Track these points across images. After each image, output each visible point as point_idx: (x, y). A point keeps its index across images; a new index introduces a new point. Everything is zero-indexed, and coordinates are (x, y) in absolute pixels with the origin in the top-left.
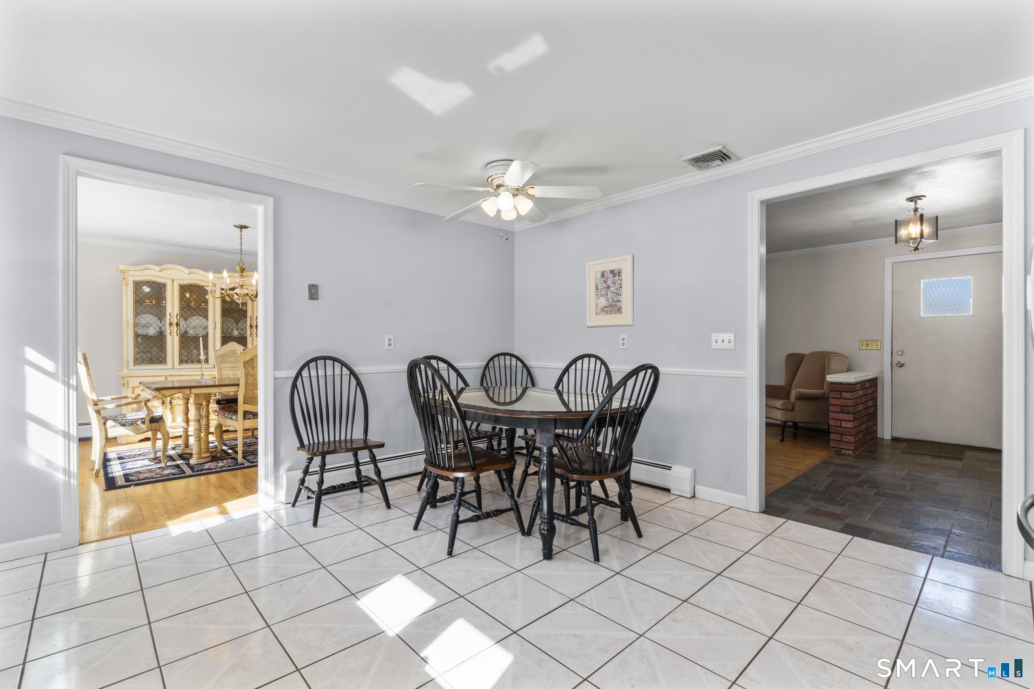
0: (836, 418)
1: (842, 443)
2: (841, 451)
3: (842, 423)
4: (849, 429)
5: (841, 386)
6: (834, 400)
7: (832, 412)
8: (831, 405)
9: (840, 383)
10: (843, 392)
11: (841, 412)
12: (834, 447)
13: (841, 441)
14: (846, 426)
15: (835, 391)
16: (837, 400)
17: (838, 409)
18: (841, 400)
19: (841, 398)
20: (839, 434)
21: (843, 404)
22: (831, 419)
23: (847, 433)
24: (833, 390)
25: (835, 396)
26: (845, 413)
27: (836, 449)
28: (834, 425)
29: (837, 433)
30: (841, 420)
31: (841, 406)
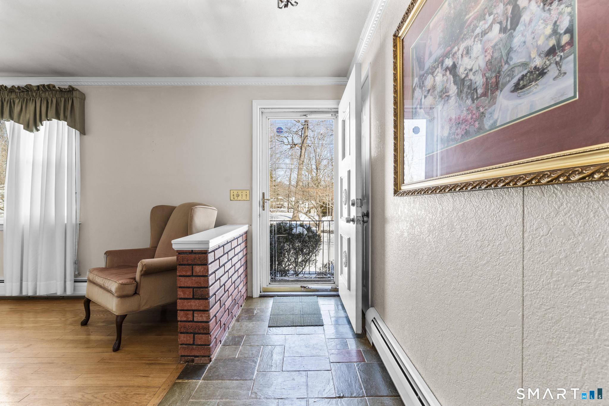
0: (185, 308)
1: (194, 347)
2: (193, 361)
3: (195, 315)
4: (203, 324)
5: (193, 256)
6: (182, 279)
7: (180, 299)
8: (180, 287)
9: (192, 252)
10: (196, 265)
11: (193, 298)
12: (184, 356)
13: (193, 344)
14: (200, 319)
15: (185, 265)
16: (187, 279)
17: (189, 293)
18: (194, 278)
19: (192, 276)
20: (191, 333)
21: (196, 286)
22: (181, 310)
23: (202, 331)
24: (182, 263)
25: (184, 273)
26: (199, 299)
27: (186, 358)
28: (185, 319)
29: (187, 333)
30: (194, 311)
31: (193, 288)
